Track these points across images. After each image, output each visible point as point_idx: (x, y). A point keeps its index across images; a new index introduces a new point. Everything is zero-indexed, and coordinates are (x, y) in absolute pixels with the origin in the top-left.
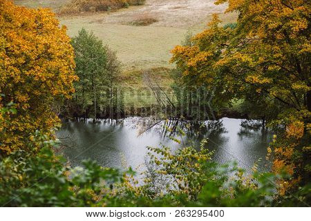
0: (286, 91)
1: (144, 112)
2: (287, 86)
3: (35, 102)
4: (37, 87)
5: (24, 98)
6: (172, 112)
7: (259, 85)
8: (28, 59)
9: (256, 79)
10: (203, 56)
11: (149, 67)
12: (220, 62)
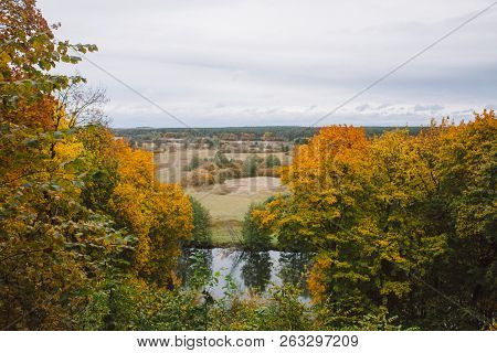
0: (323, 241)
1: (224, 246)
2: (323, 237)
3: (167, 241)
4: (169, 232)
5: (161, 239)
6: (239, 246)
7: (306, 236)
8: (165, 216)
9: (304, 232)
10: (272, 216)
11: (226, 219)
12: (283, 221)
